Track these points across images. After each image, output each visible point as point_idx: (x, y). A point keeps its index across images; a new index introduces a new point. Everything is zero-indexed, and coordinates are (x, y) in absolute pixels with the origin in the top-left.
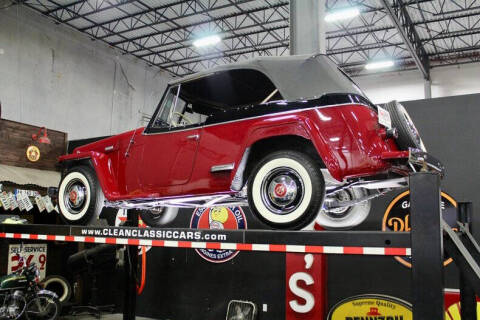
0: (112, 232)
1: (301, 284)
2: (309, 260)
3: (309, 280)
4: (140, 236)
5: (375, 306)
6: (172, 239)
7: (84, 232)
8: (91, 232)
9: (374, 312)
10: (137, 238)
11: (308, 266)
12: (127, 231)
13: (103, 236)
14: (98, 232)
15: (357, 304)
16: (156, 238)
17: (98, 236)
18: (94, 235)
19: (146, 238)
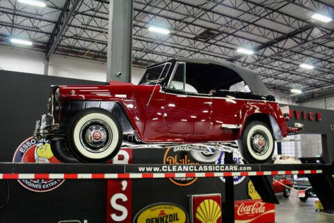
0: (171, 168)
1: (119, 202)
2: (125, 184)
3: (125, 198)
4: (196, 170)
5: (163, 209)
6: (220, 171)
7: (141, 169)
8: (149, 169)
9: (162, 213)
10: (194, 171)
11: (124, 189)
12: (184, 167)
13: (162, 172)
14: (156, 169)
15: (153, 210)
16: (208, 171)
17: (156, 172)
18: (153, 171)
19: (201, 171)
